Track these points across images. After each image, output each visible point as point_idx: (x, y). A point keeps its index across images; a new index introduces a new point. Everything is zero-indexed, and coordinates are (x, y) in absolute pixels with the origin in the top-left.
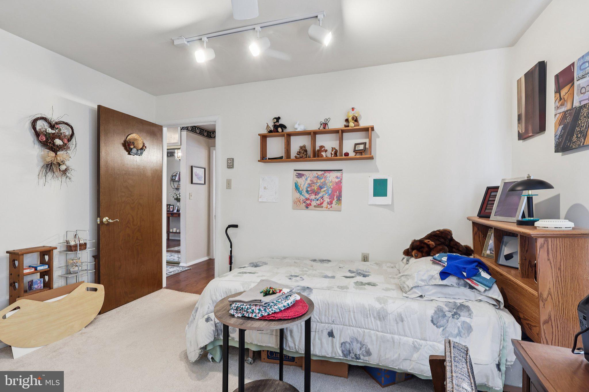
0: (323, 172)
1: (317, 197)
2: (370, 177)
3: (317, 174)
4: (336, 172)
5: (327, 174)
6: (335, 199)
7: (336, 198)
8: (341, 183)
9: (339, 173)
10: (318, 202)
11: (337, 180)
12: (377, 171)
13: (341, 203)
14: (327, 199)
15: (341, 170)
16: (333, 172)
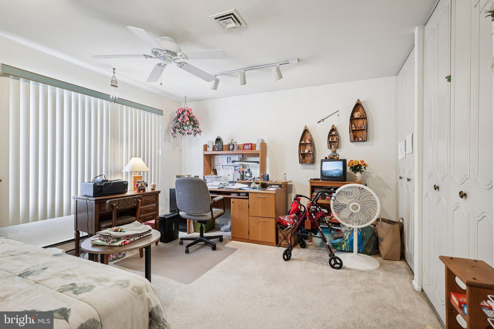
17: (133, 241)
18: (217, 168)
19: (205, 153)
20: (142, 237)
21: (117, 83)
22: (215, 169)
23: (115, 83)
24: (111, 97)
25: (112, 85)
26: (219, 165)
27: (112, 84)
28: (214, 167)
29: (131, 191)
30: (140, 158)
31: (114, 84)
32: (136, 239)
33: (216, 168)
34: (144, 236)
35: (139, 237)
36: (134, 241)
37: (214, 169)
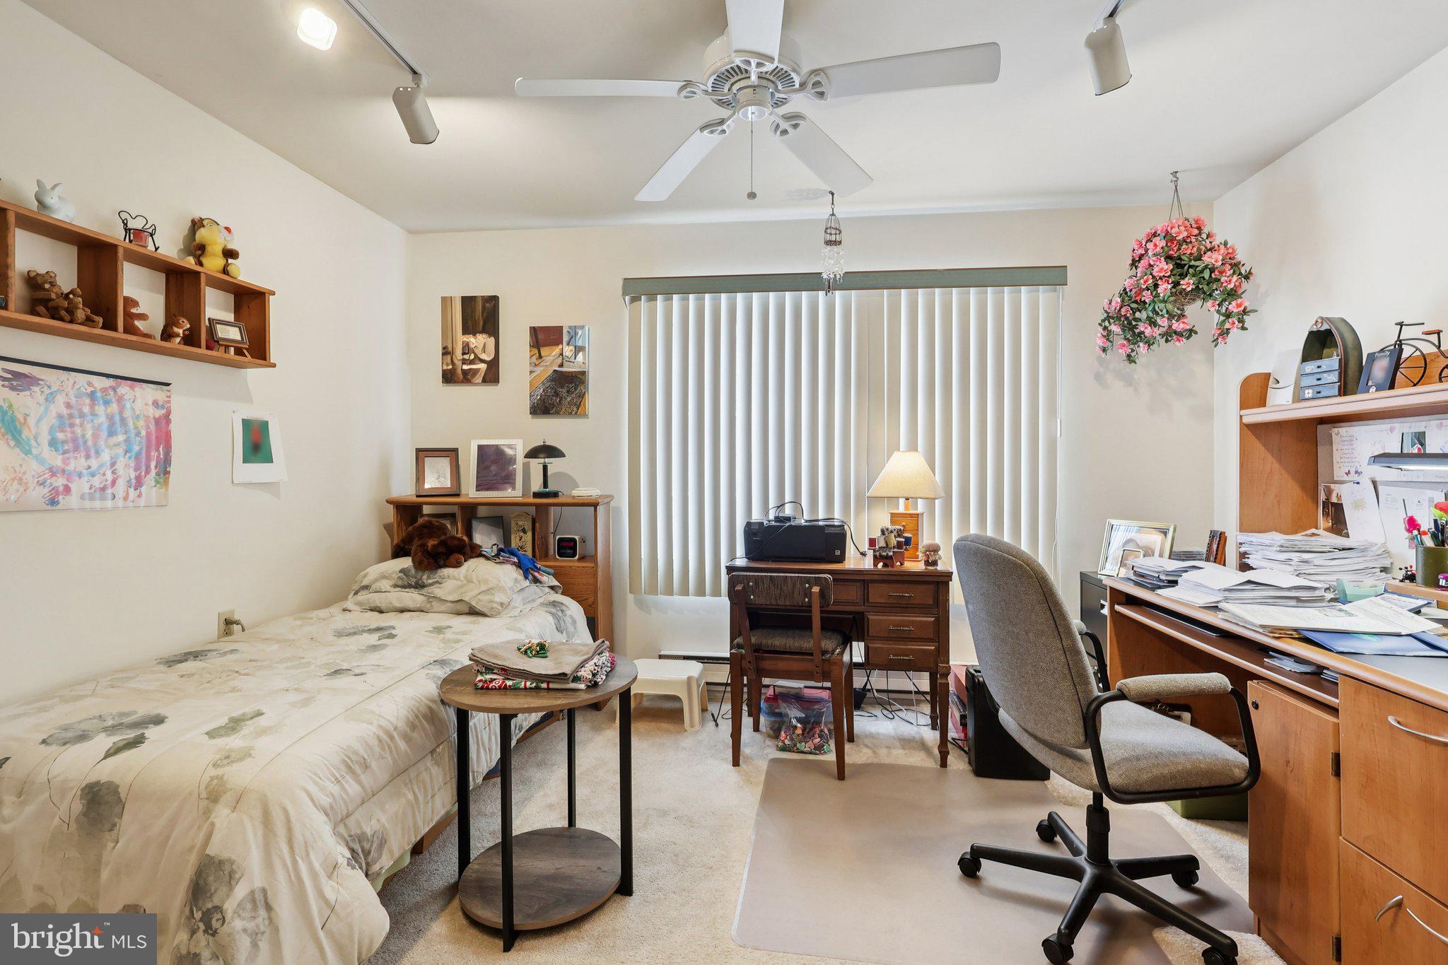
0: (110, 382)
1: (94, 463)
2: (234, 412)
3: (90, 384)
4: (152, 386)
5: (124, 389)
6: (153, 472)
7: (156, 467)
8: (168, 421)
9: (163, 390)
10: (97, 482)
11: (159, 413)
12: (247, 398)
13: (166, 482)
14: (126, 471)
15: (168, 385)
16: (144, 385)
17: (510, 686)
18: (1345, 494)
19: (1246, 420)
20: (544, 685)
21: (840, 232)
22: (1334, 500)
23: (836, 234)
24: (825, 276)
25: (829, 243)
26: (1356, 478)
27: (828, 238)
28: (1329, 492)
29: (857, 559)
30: (913, 454)
31: (833, 238)
32: (522, 685)
33: (1339, 497)
34: (552, 686)
35: (534, 685)
36: (515, 689)
37: (1333, 504)
